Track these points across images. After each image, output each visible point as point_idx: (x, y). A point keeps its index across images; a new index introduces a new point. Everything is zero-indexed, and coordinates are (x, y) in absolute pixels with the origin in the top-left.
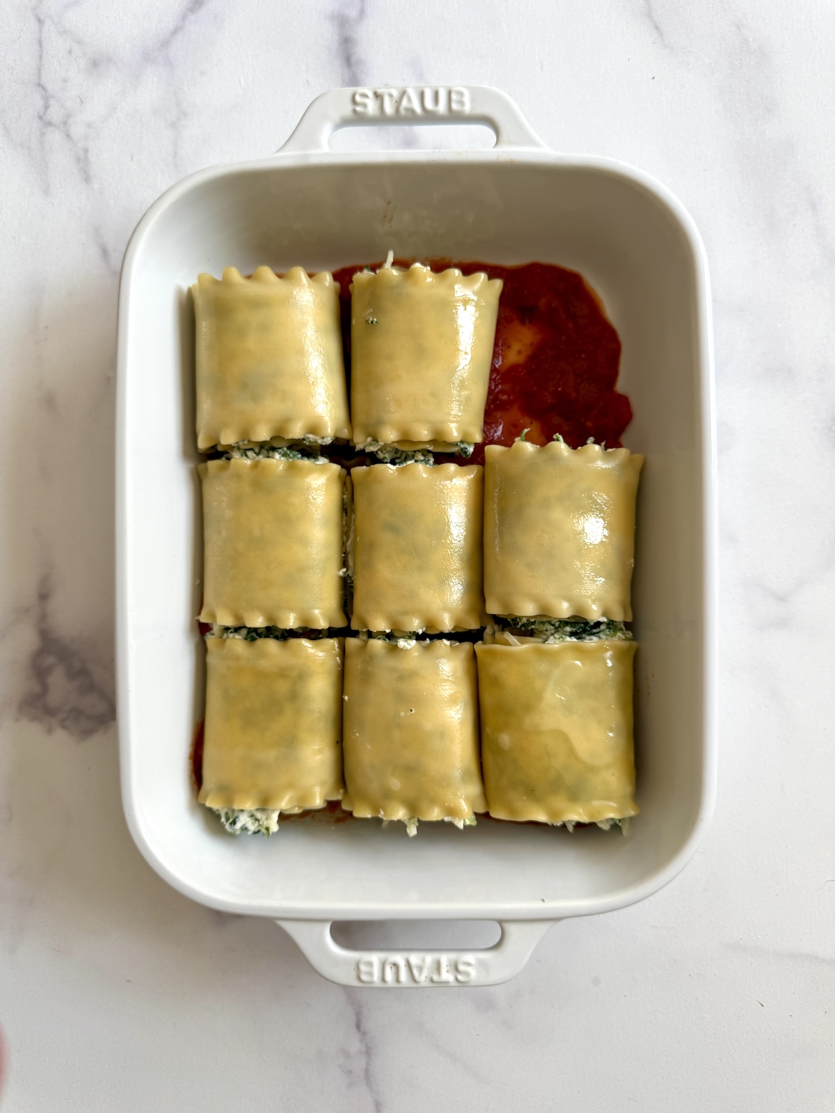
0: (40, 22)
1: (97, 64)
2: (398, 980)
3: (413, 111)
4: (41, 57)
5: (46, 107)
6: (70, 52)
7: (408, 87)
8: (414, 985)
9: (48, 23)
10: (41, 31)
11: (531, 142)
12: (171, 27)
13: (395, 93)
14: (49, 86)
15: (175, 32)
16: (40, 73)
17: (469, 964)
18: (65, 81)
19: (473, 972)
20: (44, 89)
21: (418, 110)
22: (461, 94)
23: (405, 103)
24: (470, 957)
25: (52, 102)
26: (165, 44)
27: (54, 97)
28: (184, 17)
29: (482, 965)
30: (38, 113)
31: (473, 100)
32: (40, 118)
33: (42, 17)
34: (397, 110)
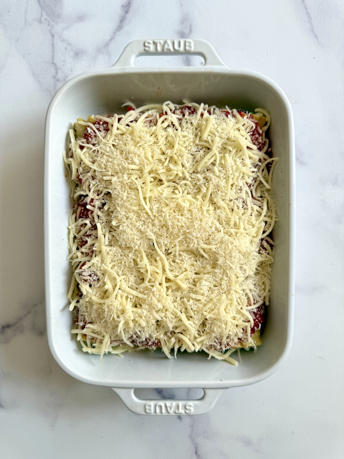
0: (53, 36)
1: (78, 54)
2: (161, 412)
3: (169, 50)
4: (53, 51)
5: (57, 73)
6: (66, 49)
7: (167, 39)
8: (168, 414)
9: (56, 36)
10: (53, 40)
11: (220, 64)
12: (109, 38)
13: (162, 42)
14: (58, 64)
15: (111, 40)
16: (53, 58)
17: (190, 406)
18: (64, 61)
19: (192, 409)
20: (55, 65)
21: (172, 49)
22: (190, 43)
23: (166, 46)
24: (191, 403)
25: (59, 71)
26: (107, 45)
27: (60, 69)
28: (114, 33)
29: (196, 406)
30: (53, 75)
31: (195, 45)
32: (54, 78)
33: (53, 34)
34: (163, 49)
